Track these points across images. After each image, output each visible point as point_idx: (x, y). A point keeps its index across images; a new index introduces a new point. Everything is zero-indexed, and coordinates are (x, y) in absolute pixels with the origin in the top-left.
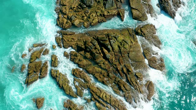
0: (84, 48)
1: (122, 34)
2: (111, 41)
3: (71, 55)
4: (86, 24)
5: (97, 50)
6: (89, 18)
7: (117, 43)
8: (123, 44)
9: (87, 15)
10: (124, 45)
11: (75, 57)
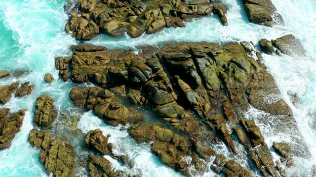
0: (126, 77)
1: (227, 50)
2: (199, 60)
3: (91, 95)
4: (134, 29)
5: (160, 82)
6: (145, 18)
7: (214, 67)
8: (231, 69)
9: (139, 12)
10: (234, 72)
11: (99, 99)
